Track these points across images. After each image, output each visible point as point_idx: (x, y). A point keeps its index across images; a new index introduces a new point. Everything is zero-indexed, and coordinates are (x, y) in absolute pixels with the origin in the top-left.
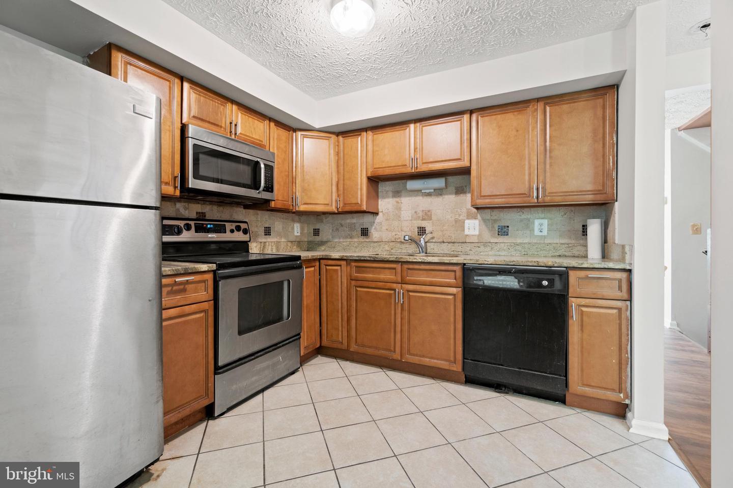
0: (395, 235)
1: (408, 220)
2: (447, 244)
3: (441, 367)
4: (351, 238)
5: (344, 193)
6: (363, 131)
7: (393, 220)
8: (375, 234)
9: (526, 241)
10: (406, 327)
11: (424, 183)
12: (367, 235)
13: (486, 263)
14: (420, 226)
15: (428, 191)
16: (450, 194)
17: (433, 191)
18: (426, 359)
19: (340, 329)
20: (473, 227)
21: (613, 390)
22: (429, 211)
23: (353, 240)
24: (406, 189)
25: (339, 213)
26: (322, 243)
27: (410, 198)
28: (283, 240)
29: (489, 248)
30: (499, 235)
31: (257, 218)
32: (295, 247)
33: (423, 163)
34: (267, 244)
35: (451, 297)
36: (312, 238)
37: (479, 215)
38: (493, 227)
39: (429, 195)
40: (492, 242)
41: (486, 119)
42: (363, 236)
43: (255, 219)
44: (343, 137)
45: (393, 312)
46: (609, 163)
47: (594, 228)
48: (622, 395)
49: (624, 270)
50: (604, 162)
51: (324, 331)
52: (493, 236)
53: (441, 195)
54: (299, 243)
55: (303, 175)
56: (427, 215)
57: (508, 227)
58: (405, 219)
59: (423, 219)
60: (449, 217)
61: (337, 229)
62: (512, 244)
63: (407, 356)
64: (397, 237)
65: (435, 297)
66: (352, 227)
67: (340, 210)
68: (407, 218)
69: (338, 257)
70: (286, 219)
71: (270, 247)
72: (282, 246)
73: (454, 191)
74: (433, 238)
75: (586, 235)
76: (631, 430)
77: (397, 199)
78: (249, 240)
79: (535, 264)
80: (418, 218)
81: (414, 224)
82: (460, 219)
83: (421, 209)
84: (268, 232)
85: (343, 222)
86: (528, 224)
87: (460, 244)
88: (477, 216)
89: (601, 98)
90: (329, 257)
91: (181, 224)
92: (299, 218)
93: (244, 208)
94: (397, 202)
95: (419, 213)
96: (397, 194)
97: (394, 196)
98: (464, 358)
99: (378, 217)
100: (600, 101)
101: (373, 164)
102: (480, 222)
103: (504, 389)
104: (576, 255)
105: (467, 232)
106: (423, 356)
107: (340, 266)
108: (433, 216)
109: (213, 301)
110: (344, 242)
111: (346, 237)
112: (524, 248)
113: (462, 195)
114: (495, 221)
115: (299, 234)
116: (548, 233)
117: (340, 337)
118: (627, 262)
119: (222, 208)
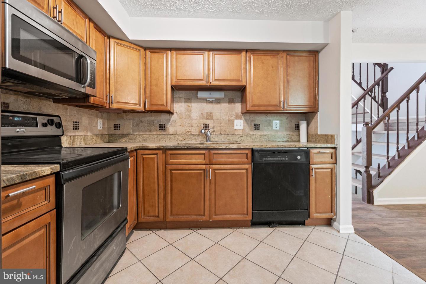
0: (187, 129)
1: (196, 119)
2: (224, 135)
3: (238, 219)
4: (150, 131)
5: (151, 96)
6: (169, 50)
7: (185, 119)
8: (171, 129)
9: (269, 133)
10: (213, 196)
11: (210, 94)
12: (164, 129)
13: (267, 147)
14: (205, 123)
15: (211, 100)
16: (225, 102)
17: (214, 100)
18: (228, 216)
19: (157, 205)
20: (239, 125)
21: (329, 212)
22: (211, 113)
23: (152, 133)
24: (197, 97)
25: (146, 112)
26: (123, 136)
27: (198, 104)
28: (89, 134)
29: (249, 138)
30: (254, 129)
31: (66, 113)
32: (99, 140)
33: (215, 80)
34: (76, 137)
35: (244, 171)
36: (113, 132)
37: (243, 117)
38: (251, 125)
39: (211, 102)
40: (250, 133)
41: (256, 57)
42: (160, 130)
43: (64, 114)
44: (150, 52)
45: (203, 186)
46: (316, 91)
47: (303, 126)
48: (333, 214)
49: (332, 148)
50: (314, 90)
51: (141, 210)
52: (251, 130)
53: (219, 103)
54: (101, 136)
55: (116, 78)
56: (210, 116)
57: (259, 124)
58: (194, 118)
59: (207, 119)
60: (225, 117)
61: (137, 125)
62: (262, 135)
63: (214, 216)
64: (188, 130)
65: (234, 172)
66: (151, 123)
67: (147, 109)
68: (196, 118)
69: (155, 148)
70: (91, 115)
71: (79, 140)
72: (89, 139)
73: (228, 101)
74: (214, 131)
75: (299, 129)
76: (340, 232)
77: (188, 104)
78: (61, 134)
79: (294, 147)
80: (204, 118)
81: (201, 122)
82: (231, 119)
83: (206, 112)
84: (76, 126)
85: (143, 119)
86: (270, 123)
87: (232, 135)
88: (242, 117)
89: (312, 56)
90: (146, 148)
92: (101, 115)
93: (54, 102)
94: (188, 106)
95: (204, 114)
96: (188, 100)
97: (185, 102)
98: (252, 210)
99: (173, 116)
100: (312, 58)
101: (177, 76)
102: (243, 121)
103: (273, 224)
104: (293, 140)
105: (235, 128)
106: (226, 214)
107: (157, 154)
108: (214, 117)
109: (55, 210)
110: (144, 135)
111: (146, 131)
112: (268, 137)
113: (232, 104)
114: (252, 121)
115: (101, 129)
116: (280, 128)
117: (157, 212)
118: (336, 143)
119: (29, 100)
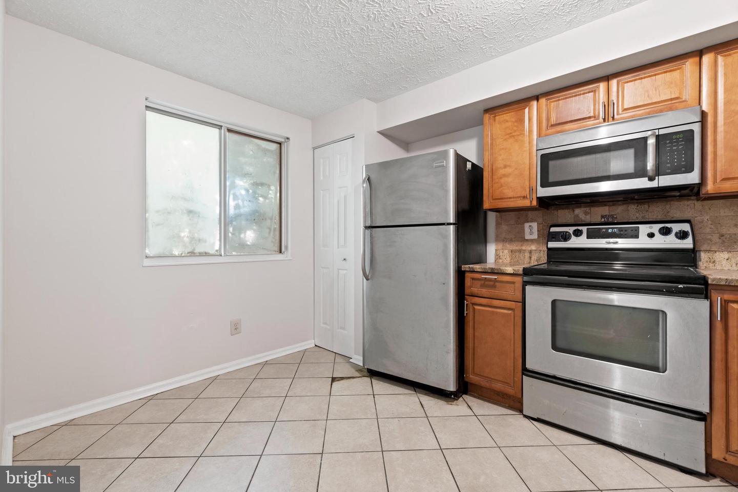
91: (571, 230)
109: (521, 304)
